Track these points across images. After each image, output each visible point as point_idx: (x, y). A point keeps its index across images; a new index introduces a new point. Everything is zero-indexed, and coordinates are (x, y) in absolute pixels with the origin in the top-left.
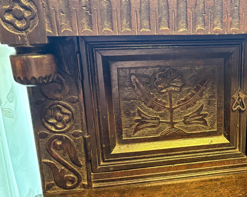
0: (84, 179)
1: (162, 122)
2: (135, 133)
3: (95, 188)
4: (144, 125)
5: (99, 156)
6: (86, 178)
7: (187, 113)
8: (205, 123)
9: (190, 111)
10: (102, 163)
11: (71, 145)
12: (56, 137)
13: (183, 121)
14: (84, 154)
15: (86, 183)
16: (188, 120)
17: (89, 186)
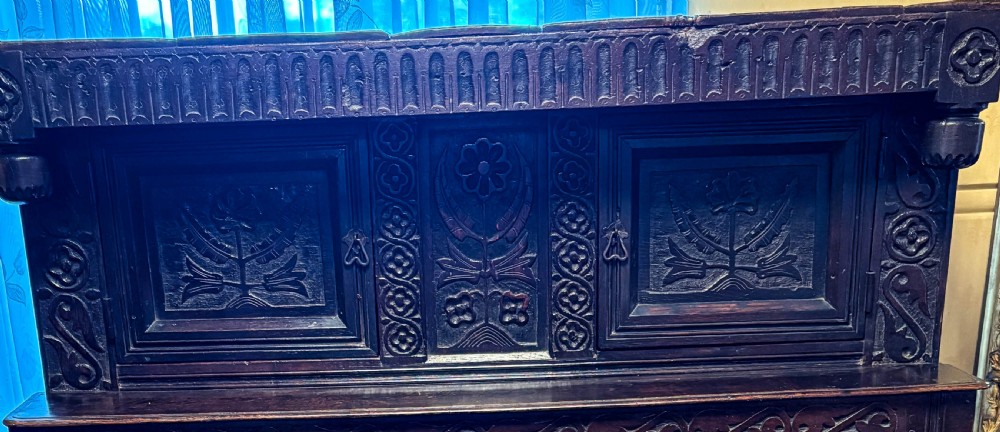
0: (105, 375)
1: (227, 283)
2: (184, 300)
3: (121, 390)
4: (197, 289)
5: (127, 336)
6: (108, 372)
7: (269, 270)
8: (302, 291)
9: (274, 267)
10: (132, 348)
11: (85, 314)
12: (63, 298)
13: (263, 285)
14: (104, 331)
15: (109, 381)
16: (271, 282)
17: (114, 386)
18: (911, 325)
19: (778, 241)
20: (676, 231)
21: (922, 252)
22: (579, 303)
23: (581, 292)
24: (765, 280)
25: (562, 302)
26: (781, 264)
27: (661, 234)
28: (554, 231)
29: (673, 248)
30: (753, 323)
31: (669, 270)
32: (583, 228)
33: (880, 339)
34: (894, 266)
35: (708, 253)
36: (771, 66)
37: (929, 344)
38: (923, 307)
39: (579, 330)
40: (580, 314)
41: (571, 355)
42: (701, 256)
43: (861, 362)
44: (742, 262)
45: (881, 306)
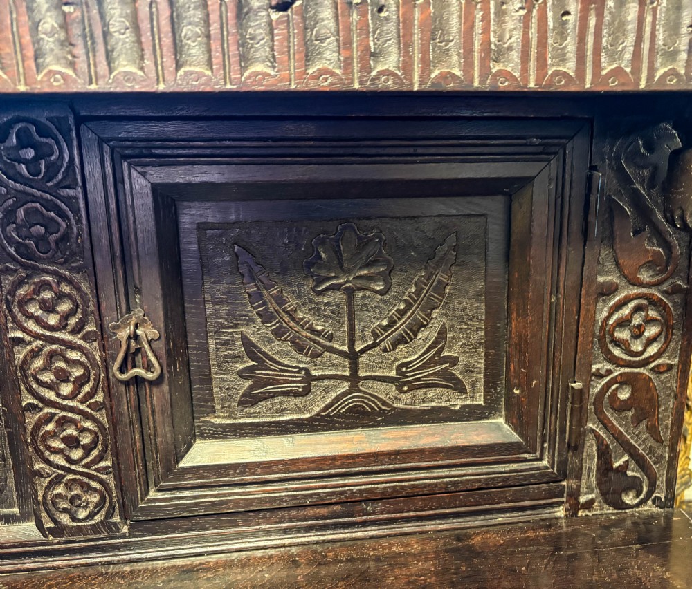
18: (634, 455)
19: (427, 335)
20: (253, 321)
21: (653, 350)
22: (84, 447)
23: (83, 430)
24: (409, 395)
25: (48, 448)
26: (434, 370)
27: (228, 327)
28: (13, 329)
29: (251, 349)
30: (391, 466)
31: (248, 383)
32: (73, 321)
33: (591, 477)
34: (609, 372)
35: (313, 356)
36: (387, 19)
37: (661, 482)
38: (653, 431)
39: (88, 489)
40: (87, 466)
41: (79, 530)
42: (303, 361)
43: (561, 512)
44: (371, 368)
45: (593, 431)
